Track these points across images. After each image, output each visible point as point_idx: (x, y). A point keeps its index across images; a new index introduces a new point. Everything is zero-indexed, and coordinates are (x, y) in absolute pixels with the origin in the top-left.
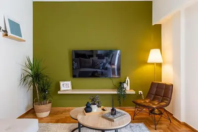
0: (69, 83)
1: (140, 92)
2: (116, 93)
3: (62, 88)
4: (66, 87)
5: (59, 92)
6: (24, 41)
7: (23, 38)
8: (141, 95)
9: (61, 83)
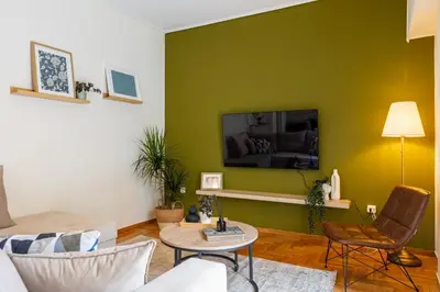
0: (219, 176)
1: (369, 207)
2: (302, 202)
3: (204, 185)
4: (212, 183)
5: (198, 192)
6: (141, 103)
7: (139, 98)
8: (371, 214)
9: (205, 176)
